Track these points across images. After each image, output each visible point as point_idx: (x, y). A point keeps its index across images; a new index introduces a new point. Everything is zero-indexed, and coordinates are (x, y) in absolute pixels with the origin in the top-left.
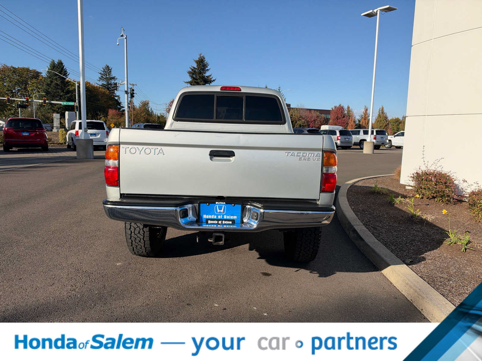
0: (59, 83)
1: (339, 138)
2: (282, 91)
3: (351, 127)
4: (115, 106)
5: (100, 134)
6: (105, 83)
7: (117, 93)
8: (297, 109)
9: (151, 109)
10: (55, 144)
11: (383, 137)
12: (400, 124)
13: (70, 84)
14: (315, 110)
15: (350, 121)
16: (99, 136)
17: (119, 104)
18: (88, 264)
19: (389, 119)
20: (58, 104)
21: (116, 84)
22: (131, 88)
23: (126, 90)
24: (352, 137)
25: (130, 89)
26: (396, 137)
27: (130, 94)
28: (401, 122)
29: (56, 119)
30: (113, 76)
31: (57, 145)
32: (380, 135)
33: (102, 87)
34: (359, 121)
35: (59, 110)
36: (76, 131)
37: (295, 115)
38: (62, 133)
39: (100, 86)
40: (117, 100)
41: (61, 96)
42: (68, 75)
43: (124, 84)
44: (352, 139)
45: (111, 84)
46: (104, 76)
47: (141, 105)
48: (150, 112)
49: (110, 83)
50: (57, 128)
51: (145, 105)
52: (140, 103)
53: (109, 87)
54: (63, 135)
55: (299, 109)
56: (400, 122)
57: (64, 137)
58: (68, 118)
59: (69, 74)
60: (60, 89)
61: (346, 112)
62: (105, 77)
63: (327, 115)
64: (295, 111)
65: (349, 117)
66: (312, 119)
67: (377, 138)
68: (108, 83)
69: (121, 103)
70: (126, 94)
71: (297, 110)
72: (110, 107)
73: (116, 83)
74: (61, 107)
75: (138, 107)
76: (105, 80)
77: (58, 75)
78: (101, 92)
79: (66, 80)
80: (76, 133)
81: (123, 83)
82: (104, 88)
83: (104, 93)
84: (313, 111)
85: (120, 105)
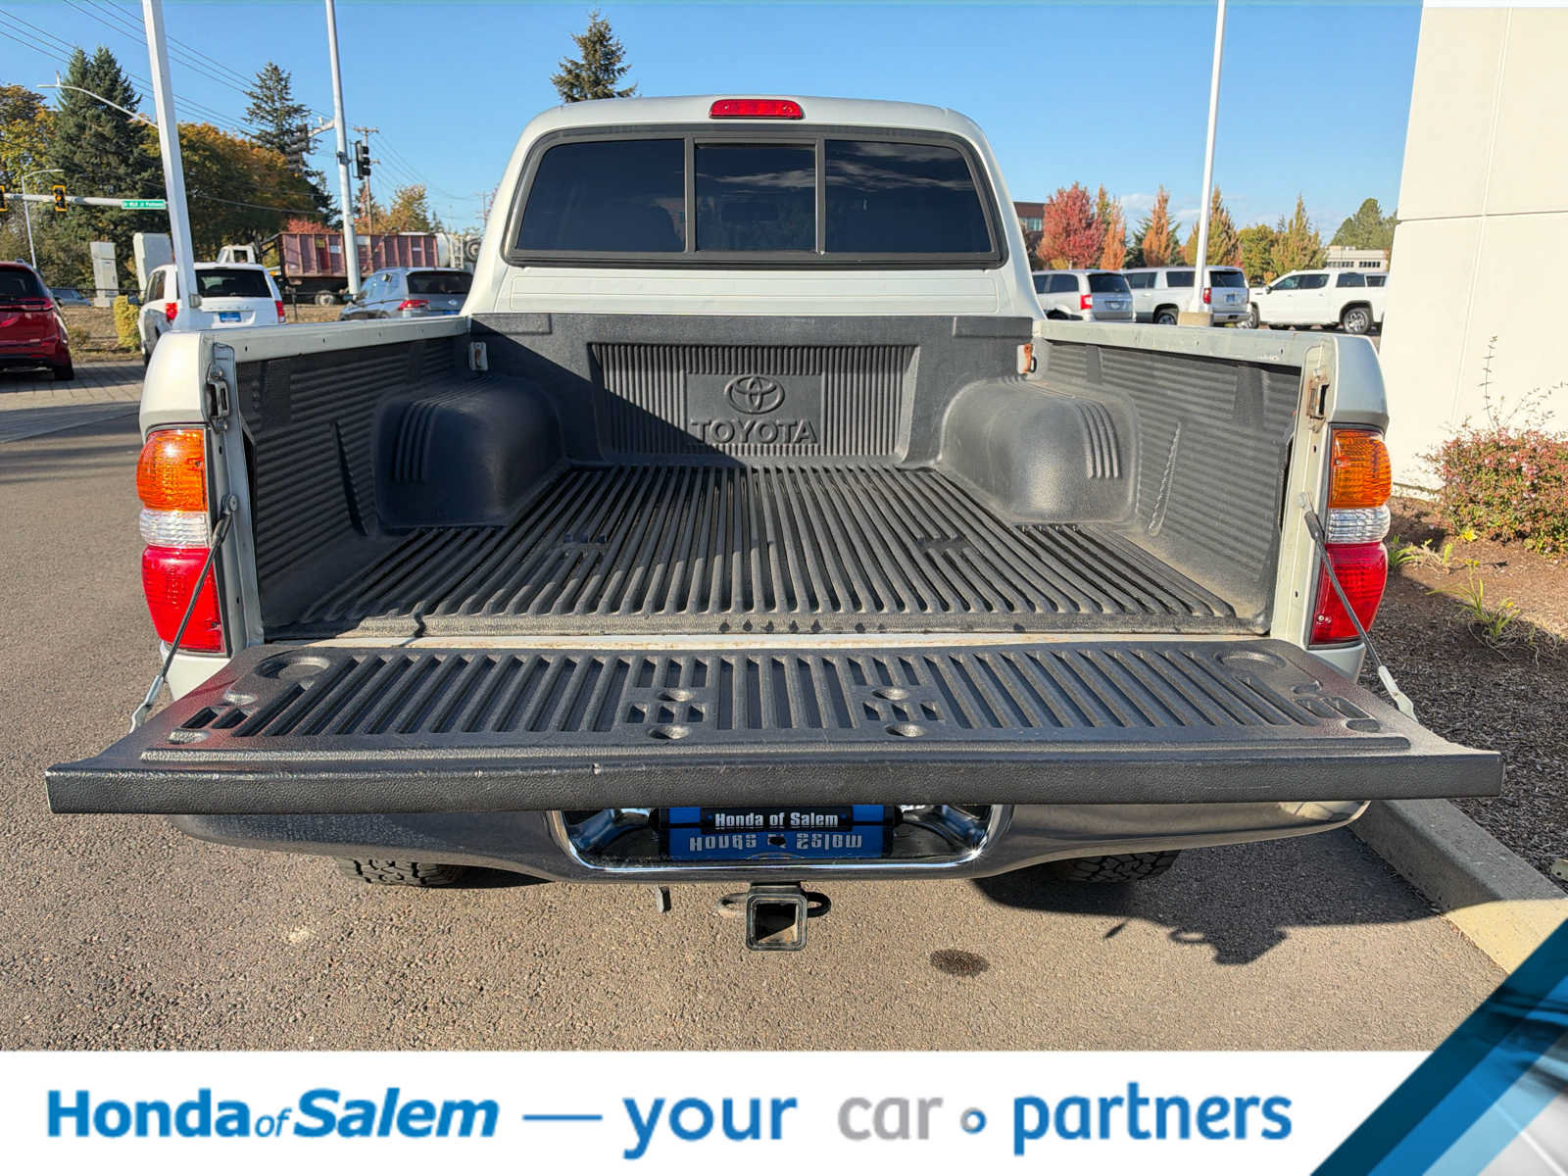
0: (107, 130)
1: (1089, 301)
3: (1112, 261)
4: (311, 207)
5: (254, 314)
6: (271, 129)
7: (314, 161)
9: (434, 215)
10: (104, 350)
11: (1233, 296)
12: (1272, 246)
13: (148, 135)
15: (1108, 239)
16: (250, 322)
17: (324, 200)
18: (161, 946)
19: (1238, 233)
20: (111, 208)
21: (303, 129)
22: (358, 142)
23: (341, 149)
24: (1131, 297)
25: (353, 147)
26: (1273, 292)
27: (355, 163)
28: (1277, 241)
29: (100, 261)
30: (296, 104)
31: (110, 355)
32: (1222, 286)
33: (260, 143)
34: (1140, 240)
35: (119, 228)
36: (168, 305)
38: (123, 312)
39: (254, 141)
40: (314, 189)
41: (119, 179)
42: (137, 102)
43: (333, 128)
44: (1131, 303)
45: (292, 133)
46: (263, 105)
47: (400, 201)
48: (432, 226)
49: (287, 126)
50: (109, 293)
51: (413, 200)
52: (395, 197)
53: (286, 144)
54: (127, 318)
56: (1272, 241)
57: (133, 326)
58: (143, 256)
59: (139, 100)
60: (114, 153)
61: (1095, 210)
62: (268, 109)
63: (1031, 220)
65: (1104, 226)
67: (1213, 297)
68: (279, 126)
69: (329, 198)
70: (341, 162)
72: (292, 212)
73: (306, 125)
74: (122, 220)
75: (389, 208)
76: (270, 118)
77: (103, 104)
78: (260, 160)
79: (131, 120)
80: (168, 310)
81: (329, 125)
82: (268, 146)
83: (270, 166)
85: (326, 205)
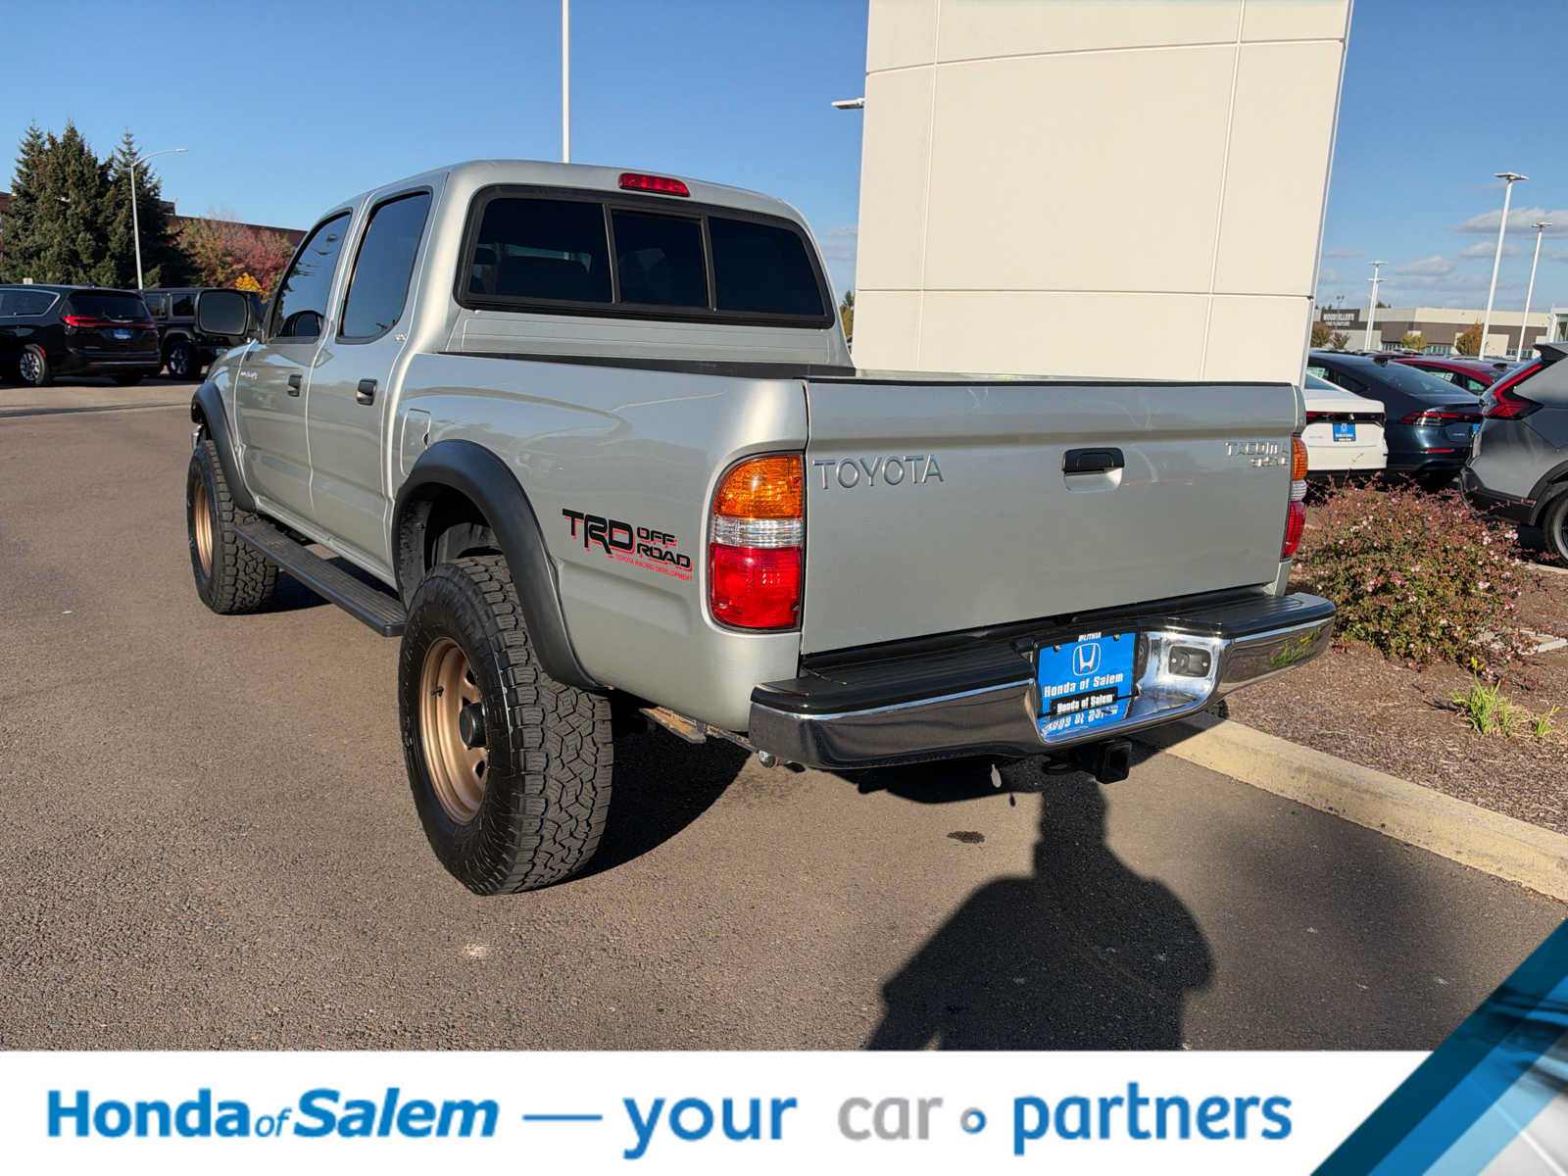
2: (139, 150)
8: (208, 222)
14: (273, 230)
37: (203, 246)
55: (218, 223)
64: (202, 231)
66: (268, 265)
71: (209, 226)
84: (268, 233)
